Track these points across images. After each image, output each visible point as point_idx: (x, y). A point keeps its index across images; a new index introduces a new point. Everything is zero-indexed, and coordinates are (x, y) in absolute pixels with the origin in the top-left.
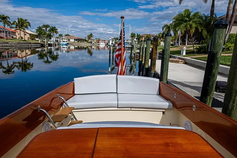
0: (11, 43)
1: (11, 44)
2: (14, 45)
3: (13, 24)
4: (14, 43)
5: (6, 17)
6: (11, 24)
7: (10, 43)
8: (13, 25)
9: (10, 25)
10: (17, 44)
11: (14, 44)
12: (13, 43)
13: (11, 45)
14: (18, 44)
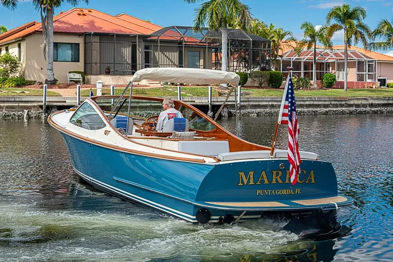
0: (359, 102)
1: (357, 106)
2: (368, 109)
3: (378, 32)
4: (371, 102)
5: (355, 11)
6: (370, 35)
7: (356, 102)
8: (378, 37)
9: (366, 37)
10: (379, 105)
11: (372, 105)
12: (364, 102)
13: (359, 109)
14: (384, 105)
